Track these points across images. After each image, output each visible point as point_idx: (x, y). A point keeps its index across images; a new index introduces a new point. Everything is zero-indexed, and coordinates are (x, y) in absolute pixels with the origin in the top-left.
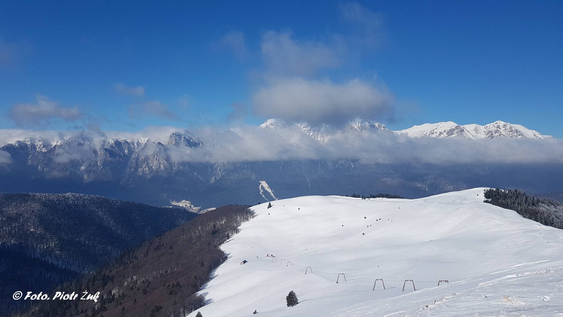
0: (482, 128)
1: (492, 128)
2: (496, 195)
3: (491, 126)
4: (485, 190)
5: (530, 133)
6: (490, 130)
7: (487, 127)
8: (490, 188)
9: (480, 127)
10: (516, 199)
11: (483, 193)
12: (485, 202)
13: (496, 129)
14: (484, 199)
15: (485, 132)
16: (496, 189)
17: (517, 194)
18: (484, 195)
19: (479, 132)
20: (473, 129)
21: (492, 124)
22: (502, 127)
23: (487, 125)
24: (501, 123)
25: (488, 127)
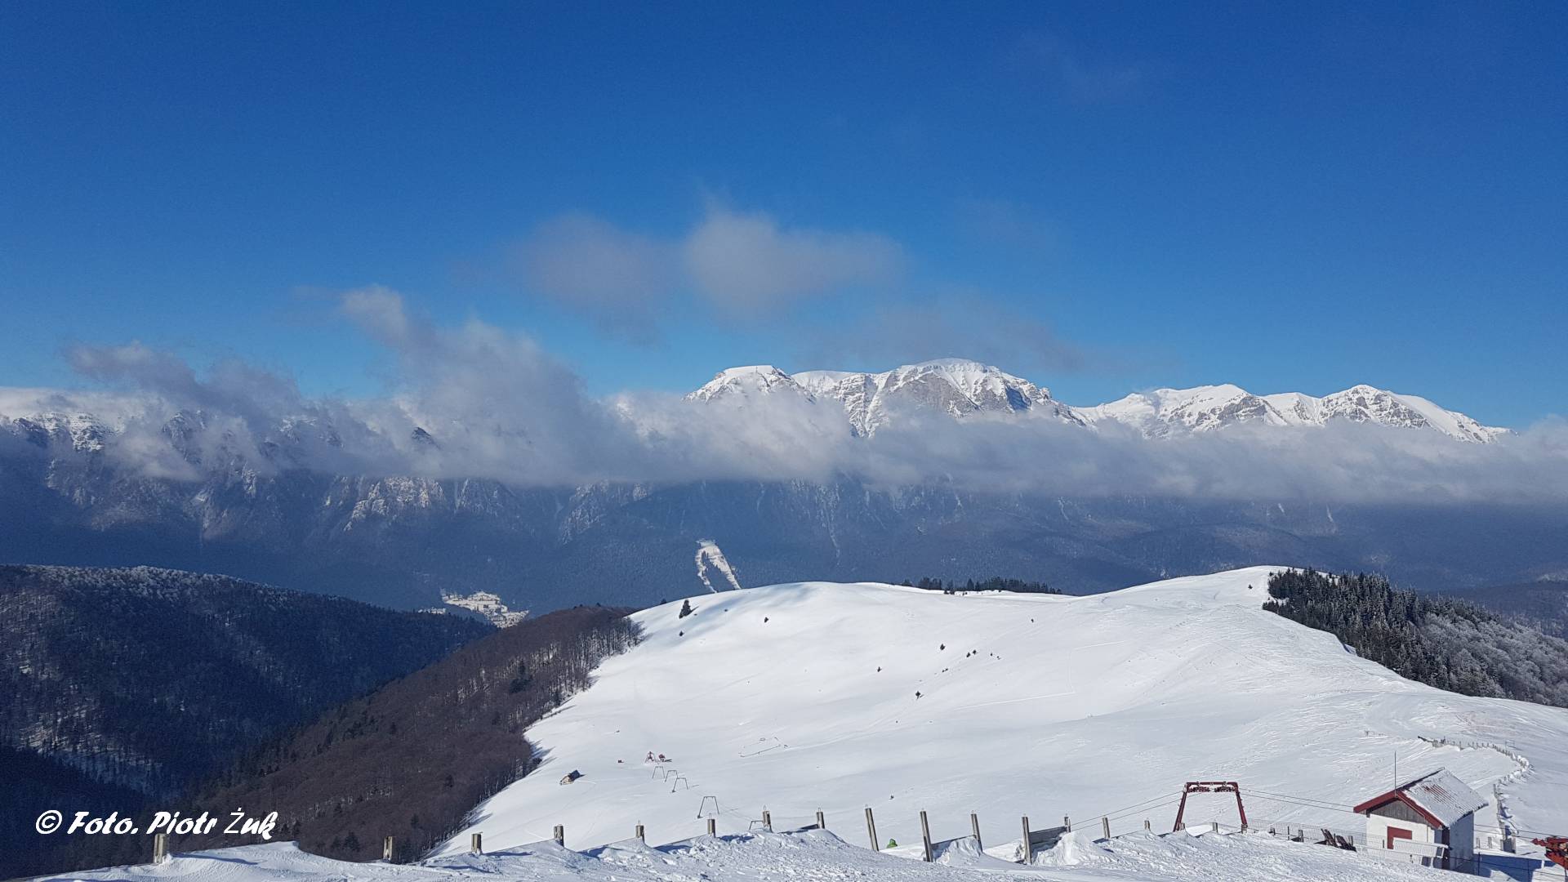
0: (1316, 405)
1: (1343, 405)
2: (1302, 589)
3: (1342, 400)
4: (1271, 574)
5: (1449, 421)
6: (1340, 409)
7: (1329, 401)
8: (1287, 568)
9: (1311, 401)
10: (1358, 601)
11: (1267, 581)
12: (1268, 607)
13: (1355, 406)
14: (1265, 597)
15: (1326, 415)
16: (1305, 572)
17: (1362, 587)
18: (1267, 587)
19: (1308, 416)
20: (1292, 407)
21: (1344, 392)
22: (1372, 402)
23: (1331, 397)
24: (1369, 392)
25: (1334, 402)
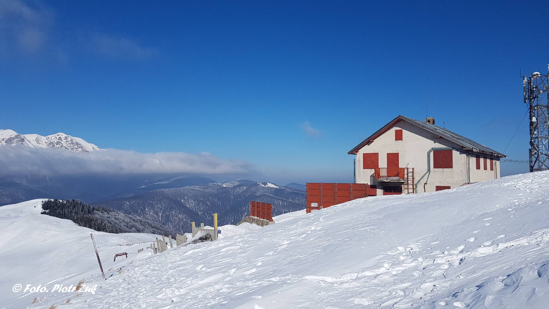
0: (43, 139)
1: (54, 139)
2: (54, 206)
3: (53, 138)
4: (42, 202)
5: (89, 146)
6: (52, 141)
7: (48, 138)
8: (48, 199)
9: (42, 138)
10: (73, 209)
11: (41, 204)
12: (42, 213)
13: (58, 140)
14: (42, 210)
15: (47, 143)
16: (54, 200)
17: (74, 204)
18: (42, 206)
19: (40, 143)
20: (34, 139)
21: (53, 135)
22: (64, 139)
23: (49, 136)
24: (63, 135)
25: (50, 138)
